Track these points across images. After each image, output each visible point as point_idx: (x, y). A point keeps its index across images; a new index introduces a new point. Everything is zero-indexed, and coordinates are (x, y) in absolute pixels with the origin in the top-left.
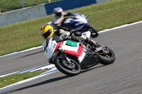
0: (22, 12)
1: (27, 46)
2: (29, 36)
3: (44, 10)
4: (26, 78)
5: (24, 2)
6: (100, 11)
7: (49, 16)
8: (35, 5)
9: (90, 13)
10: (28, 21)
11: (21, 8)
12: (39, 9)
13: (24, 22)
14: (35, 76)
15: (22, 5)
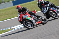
0: (3, 5)
1: (5, 19)
2: (6, 15)
3: (12, 4)
4: (5, 32)
5: (4, 1)
6: (35, 4)
7: (14, 6)
8: (8, 2)
9: (31, 5)
10: (5, 8)
11: (3, 3)
12: (10, 3)
13: (4, 9)
14: (9, 31)
15: (3, 2)
